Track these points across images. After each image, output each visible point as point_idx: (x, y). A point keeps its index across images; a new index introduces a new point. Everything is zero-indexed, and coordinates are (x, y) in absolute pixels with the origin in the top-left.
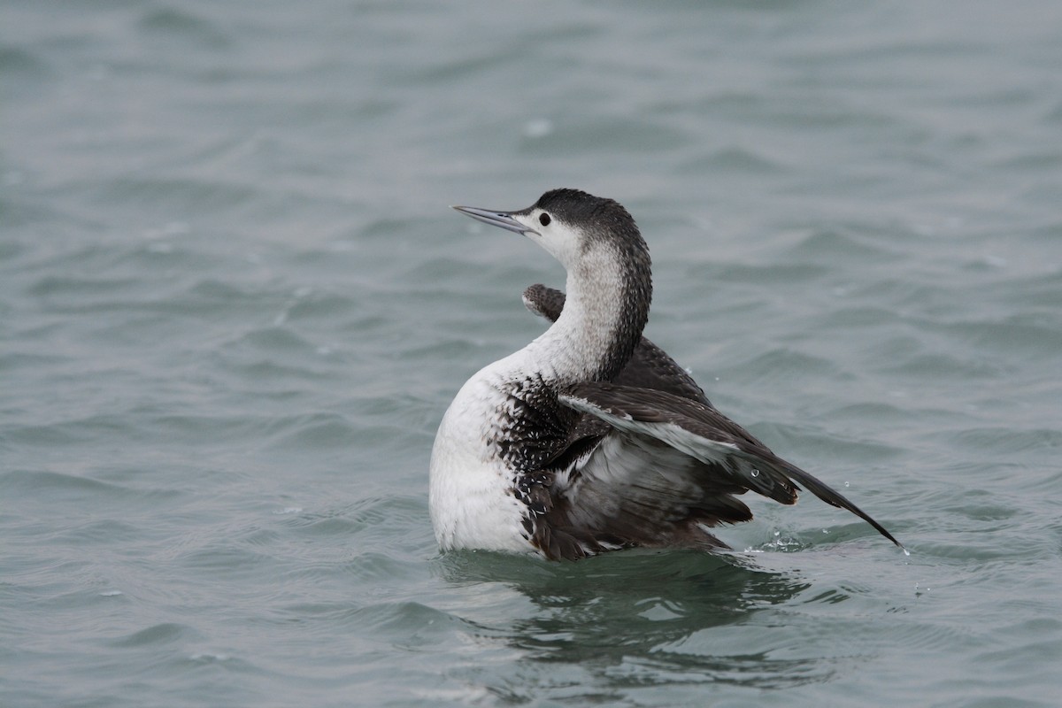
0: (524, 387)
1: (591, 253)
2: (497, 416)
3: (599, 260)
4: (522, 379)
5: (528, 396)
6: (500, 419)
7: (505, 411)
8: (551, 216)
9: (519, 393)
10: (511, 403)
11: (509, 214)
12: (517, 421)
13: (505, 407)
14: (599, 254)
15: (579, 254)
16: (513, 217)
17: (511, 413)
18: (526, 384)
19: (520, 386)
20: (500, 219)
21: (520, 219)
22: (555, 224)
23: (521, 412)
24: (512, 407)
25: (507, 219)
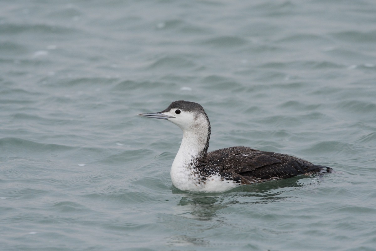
0: (193, 163)
1: (198, 119)
2: (193, 176)
3: (201, 120)
4: (190, 162)
5: (196, 164)
6: (195, 176)
7: (194, 173)
8: (181, 110)
9: (193, 165)
10: (193, 170)
11: (160, 113)
12: (199, 171)
13: (193, 172)
14: (201, 118)
15: (194, 120)
16: (162, 113)
17: (196, 172)
18: (192, 162)
19: (192, 164)
20: (157, 115)
21: (165, 114)
22: (182, 113)
23: (197, 169)
24: (194, 170)
25: (160, 115)
